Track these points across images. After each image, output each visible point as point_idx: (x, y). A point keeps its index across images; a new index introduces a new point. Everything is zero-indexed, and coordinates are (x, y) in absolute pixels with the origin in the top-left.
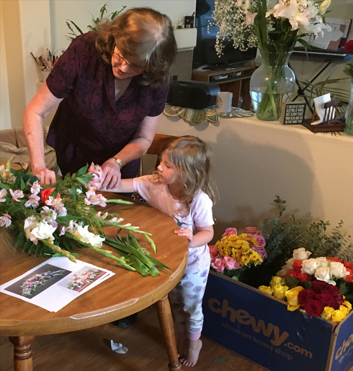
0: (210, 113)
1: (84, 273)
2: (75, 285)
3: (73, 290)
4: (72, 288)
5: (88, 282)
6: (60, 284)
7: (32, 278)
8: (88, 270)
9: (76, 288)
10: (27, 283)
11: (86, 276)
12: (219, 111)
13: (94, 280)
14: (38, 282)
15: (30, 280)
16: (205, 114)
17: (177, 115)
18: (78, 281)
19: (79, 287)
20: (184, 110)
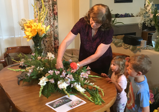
0: (138, 47)
1: (76, 101)
2: (71, 105)
3: (70, 107)
4: (70, 106)
5: (76, 105)
6: (66, 105)
7: (58, 101)
8: (78, 100)
9: (71, 107)
10: (56, 103)
11: (76, 103)
12: (141, 47)
13: (78, 104)
14: (59, 103)
15: (57, 102)
16: (136, 47)
17: (127, 47)
18: (73, 104)
19: (73, 106)
20: (129, 46)
